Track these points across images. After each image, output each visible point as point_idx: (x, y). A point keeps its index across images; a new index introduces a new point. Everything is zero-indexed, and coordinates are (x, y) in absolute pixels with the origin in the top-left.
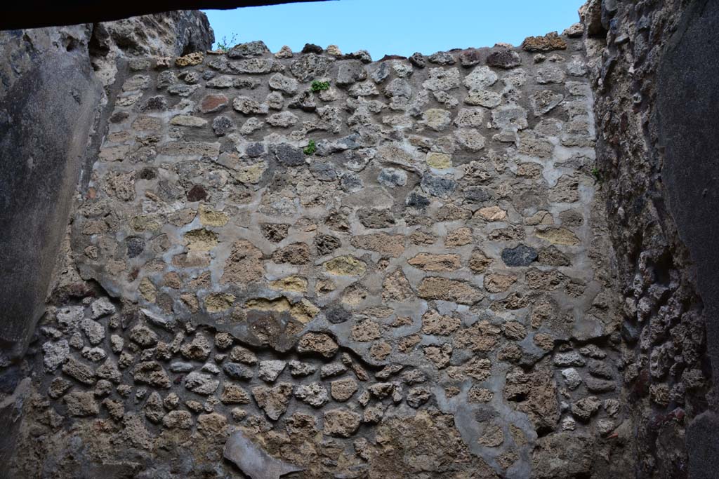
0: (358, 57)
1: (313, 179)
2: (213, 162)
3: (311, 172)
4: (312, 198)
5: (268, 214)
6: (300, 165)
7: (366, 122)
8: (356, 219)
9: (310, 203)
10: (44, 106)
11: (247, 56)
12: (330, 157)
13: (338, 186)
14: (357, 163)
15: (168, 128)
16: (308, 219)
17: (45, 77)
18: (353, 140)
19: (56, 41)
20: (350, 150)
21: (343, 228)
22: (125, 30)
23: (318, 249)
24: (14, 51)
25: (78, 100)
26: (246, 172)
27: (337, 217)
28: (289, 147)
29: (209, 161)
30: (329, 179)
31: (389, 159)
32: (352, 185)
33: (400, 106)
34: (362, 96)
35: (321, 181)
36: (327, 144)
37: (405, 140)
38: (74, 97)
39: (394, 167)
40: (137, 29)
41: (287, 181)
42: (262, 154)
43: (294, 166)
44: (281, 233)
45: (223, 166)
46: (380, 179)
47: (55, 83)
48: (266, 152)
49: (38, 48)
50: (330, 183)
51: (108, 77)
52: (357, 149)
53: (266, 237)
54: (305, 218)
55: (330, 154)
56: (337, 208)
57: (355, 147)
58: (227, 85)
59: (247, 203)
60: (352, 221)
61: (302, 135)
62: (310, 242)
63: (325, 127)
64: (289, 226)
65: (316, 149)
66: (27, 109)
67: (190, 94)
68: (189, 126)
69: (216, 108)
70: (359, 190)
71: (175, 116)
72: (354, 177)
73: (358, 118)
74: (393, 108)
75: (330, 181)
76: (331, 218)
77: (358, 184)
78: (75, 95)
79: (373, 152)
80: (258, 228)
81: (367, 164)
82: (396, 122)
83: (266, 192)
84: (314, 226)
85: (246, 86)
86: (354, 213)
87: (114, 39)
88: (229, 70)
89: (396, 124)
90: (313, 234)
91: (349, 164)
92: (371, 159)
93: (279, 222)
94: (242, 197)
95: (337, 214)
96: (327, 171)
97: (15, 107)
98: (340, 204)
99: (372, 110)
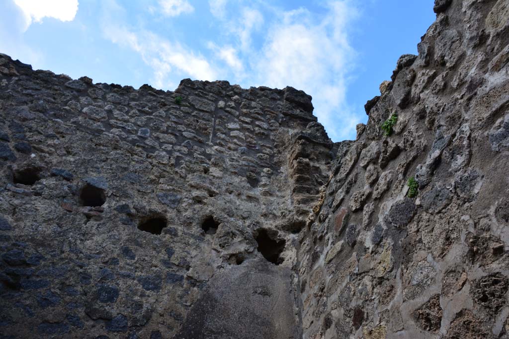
0: (400, 67)
1: (432, 217)
2: (357, 275)
3: (427, 211)
4: (441, 240)
5: (413, 297)
6: (415, 214)
7: (440, 107)
8: (501, 227)
9: (443, 250)
10: (226, 317)
11: (341, 162)
12: (435, 178)
13: (459, 202)
14: (458, 156)
15: (326, 270)
16: (452, 271)
17: (217, 296)
18: (441, 138)
19: (220, 264)
20: (444, 151)
21: (499, 251)
22: (289, 219)
23: (486, 307)
24: (179, 293)
25: (265, 293)
26: (380, 263)
27: (480, 242)
28: (397, 205)
29: (355, 276)
30: (445, 202)
31: (486, 115)
32: (471, 186)
33: (457, 54)
34: (422, 91)
35: (440, 212)
36: (422, 169)
37: (487, 75)
38: (259, 294)
39: (499, 117)
40: (298, 212)
41: (413, 242)
42: (383, 232)
43: (411, 220)
44: (433, 313)
45: (364, 272)
46: (495, 146)
47: (231, 294)
48: (385, 228)
49: (203, 279)
50: (449, 207)
51: (292, 260)
52: (450, 142)
53: (425, 329)
54: (448, 272)
55: (432, 174)
56: (472, 230)
57: (446, 142)
58: (342, 197)
59: (393, 297)
60: (499, 231)
61: (400, 182)
62: (470, 304)
63: (413, 154)
64: (438, 296)
65: (417, 183)
66: (207, 328)
67: (328, 229)
68: (336, 256)
69: (342, 223)
70: (480, 184)
71: (327, 255)
72: (466, 174)
73: (432, 112)
74: (452, 65)
75: (448, 205)
76: (475, 249)
77: (475, 178)
78: (259, 292)
79: (466, 127)
80: (412, 322)
81: (469, 146)
82: (465, 71)
83: (402, 270)
84: (464, 276)
85: (351, 185)
86: (494, 220)
87: (287, 230)
88: (339, 184)
89: (466, 75)
90: (467, 288)
91: (454, 166)
92: (469, 137)
93: (426, 299)
94: (387, 293)
95: (476, 238)
96: (437, 196)
97: (192, 332)
98: (471, 222)
99: (436, 91)
